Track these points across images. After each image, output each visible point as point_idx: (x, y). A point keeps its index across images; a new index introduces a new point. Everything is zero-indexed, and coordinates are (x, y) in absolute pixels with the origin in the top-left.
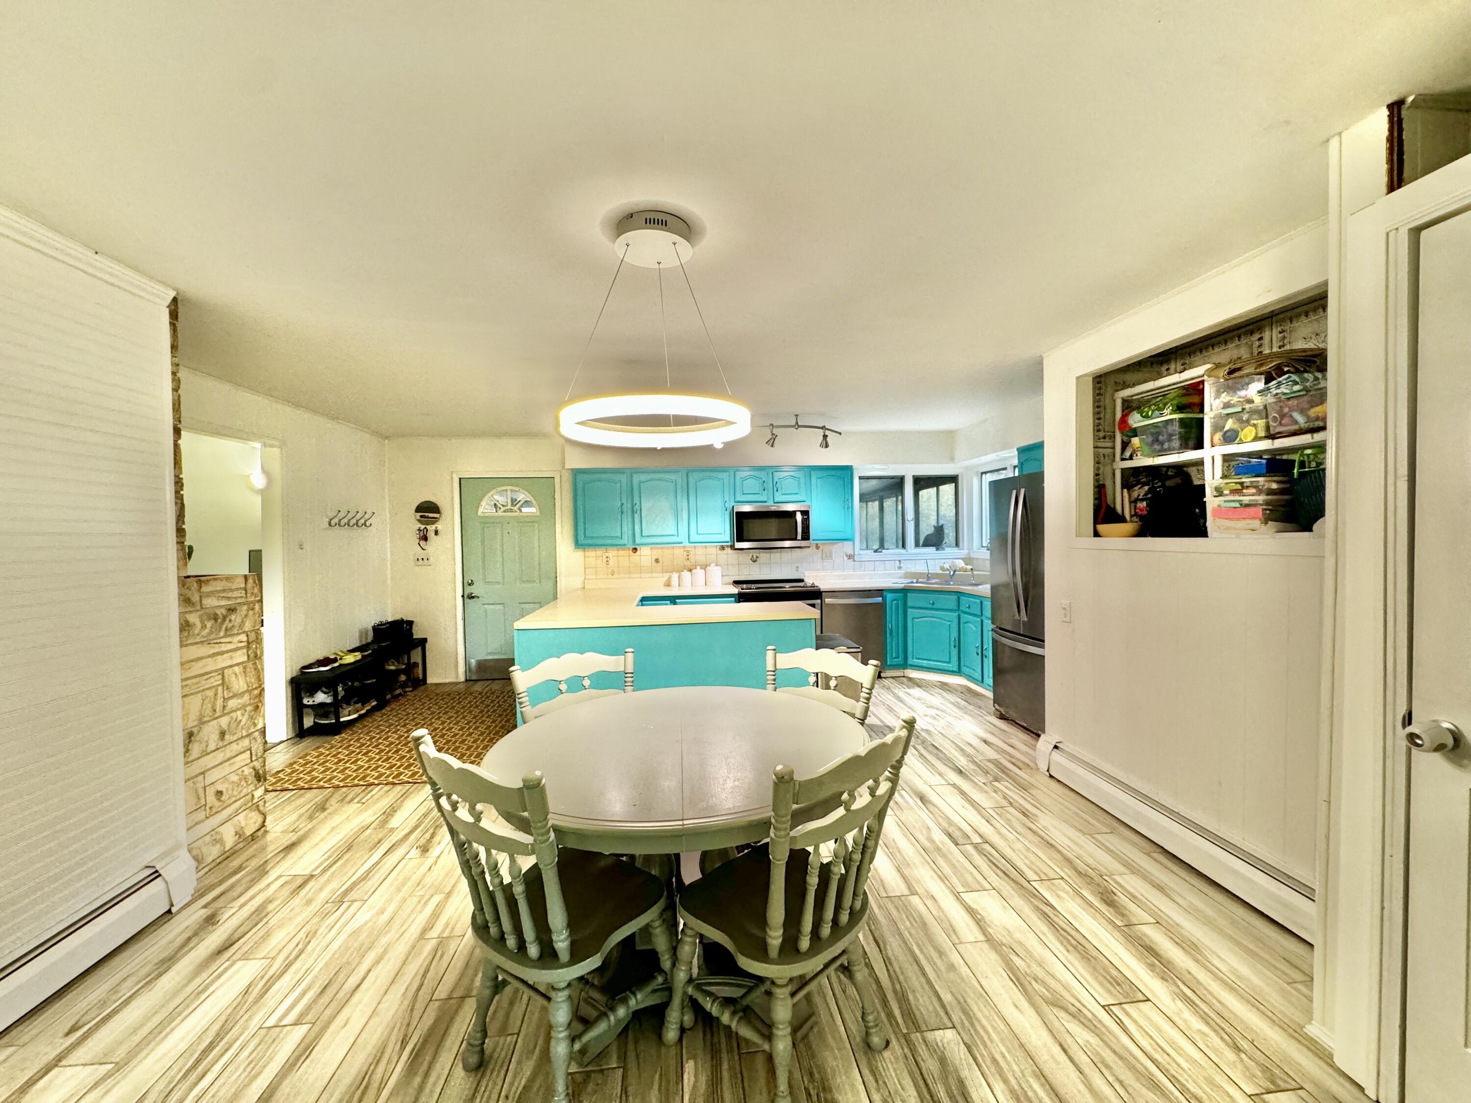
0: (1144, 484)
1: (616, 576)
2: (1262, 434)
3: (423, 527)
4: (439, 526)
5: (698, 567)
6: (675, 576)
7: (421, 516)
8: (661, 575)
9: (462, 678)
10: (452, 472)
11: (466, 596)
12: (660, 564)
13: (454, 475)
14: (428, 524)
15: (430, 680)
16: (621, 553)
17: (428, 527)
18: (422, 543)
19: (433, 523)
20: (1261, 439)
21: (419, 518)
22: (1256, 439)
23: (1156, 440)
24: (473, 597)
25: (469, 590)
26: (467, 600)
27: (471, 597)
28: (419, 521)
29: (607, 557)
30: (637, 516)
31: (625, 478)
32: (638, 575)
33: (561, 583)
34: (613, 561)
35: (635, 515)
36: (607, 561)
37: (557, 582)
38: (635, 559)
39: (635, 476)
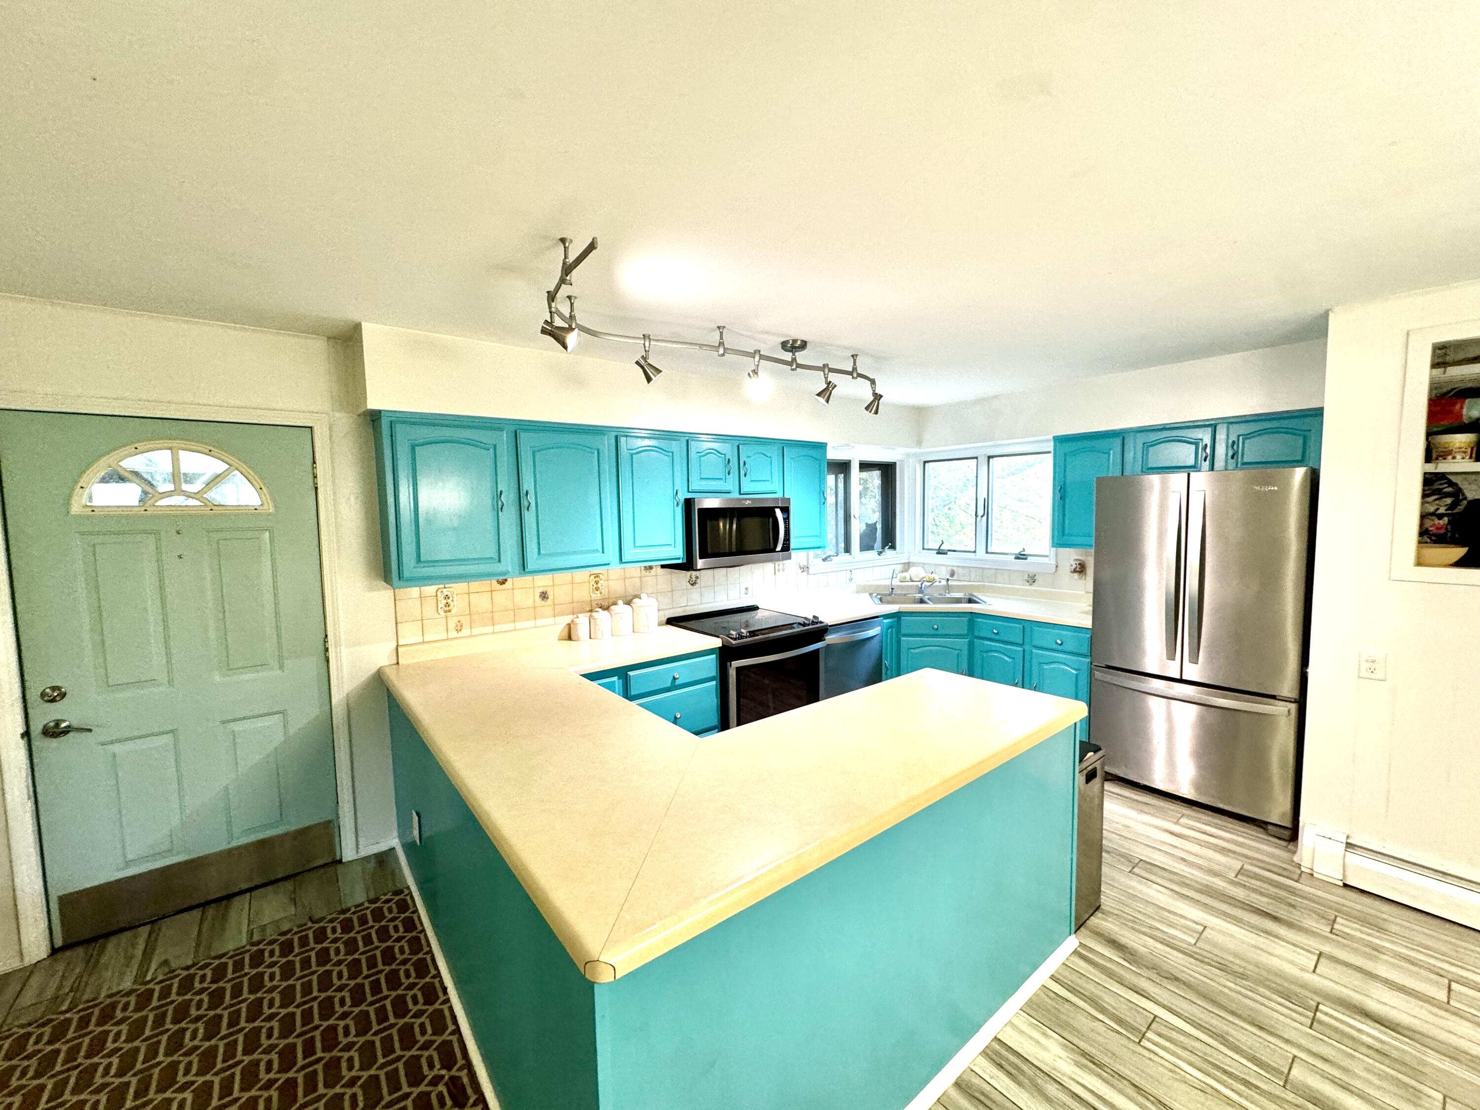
1: (465, 632)
5: (620, 602)
6: (582, 620)
8: (551, 620)
9: (38, 949)
11: (36, 728)
12: (549, 602)
16: (475, 585)
24: (66, 731)
25: (46, 714)
26: (41, 745)
27: (54, 731)
29: (447, 597)
30: (529, 518)
31: (504, 439)
32: (510, 626)
33: (339, 658)
34: (458, 605)
35: (526, 514)
36: (447, 605)
37: (328, 661)
38: (502, 596)
39: (523, 437)
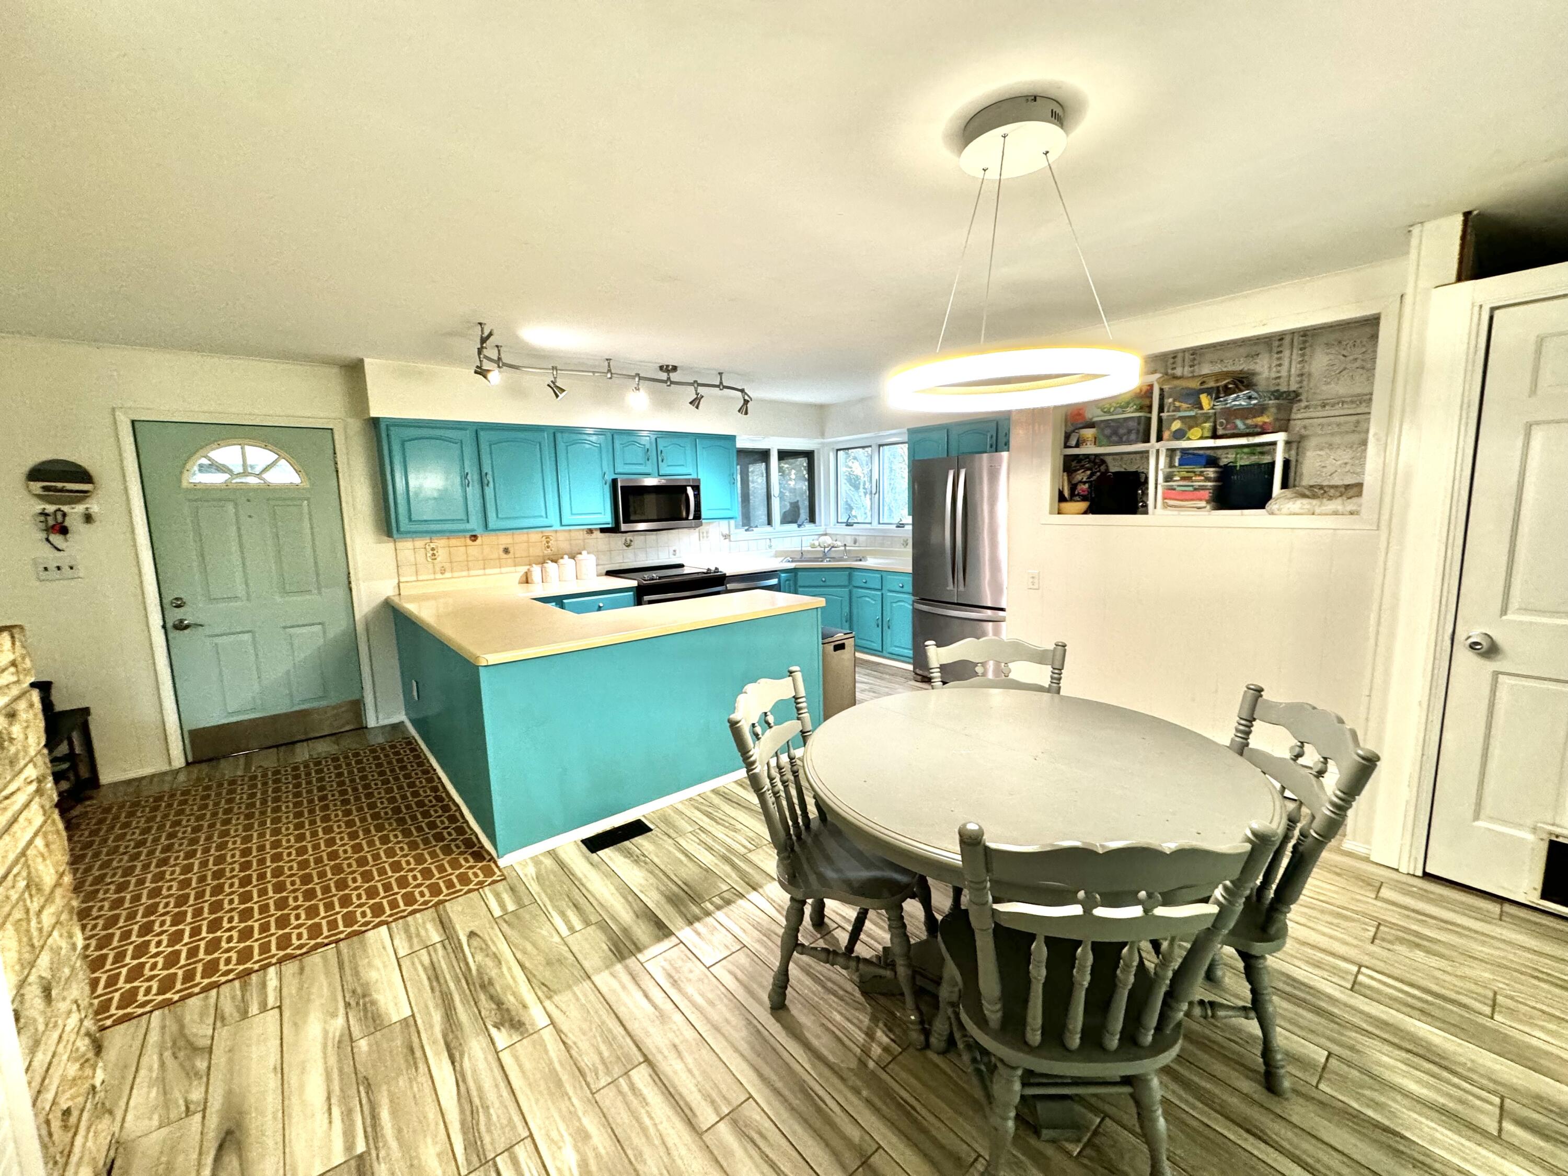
0: (1088, 469)
1: (448, 575)
2: (1207, 434)
3: (51, 508)
4: (94, 507)
5: (566, 557)
6: (536, 570)
7: (45, 488)
8: (513, 569)
9: (178, 761)
10: (113, 409)
11: (169, 625)
12: (511, 555)
13: (120, 416)
14: (64, 504)
15: (106, 777)
16: (453, 542)
17: (65, 508)
18: (56, 539)
19: (78, 501)
20: (1207, 438)
21: (40, 492)
22: (1202, 438)
23: (1115, 433)
24: (187, 627)
25: (175, 615)
26: (173, 634)
27: (181, 626)
28: (39, 497)
29: (433, 549)
30: (489, 491)
31: (467, 436)
32: (481, 572)
33: (359, 590)
34: (442, 554)
35: (486, 488)
36: (434, 555)
37: (351, 590)
38: (474, 549)
39: (482, 434)
